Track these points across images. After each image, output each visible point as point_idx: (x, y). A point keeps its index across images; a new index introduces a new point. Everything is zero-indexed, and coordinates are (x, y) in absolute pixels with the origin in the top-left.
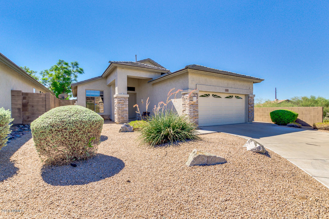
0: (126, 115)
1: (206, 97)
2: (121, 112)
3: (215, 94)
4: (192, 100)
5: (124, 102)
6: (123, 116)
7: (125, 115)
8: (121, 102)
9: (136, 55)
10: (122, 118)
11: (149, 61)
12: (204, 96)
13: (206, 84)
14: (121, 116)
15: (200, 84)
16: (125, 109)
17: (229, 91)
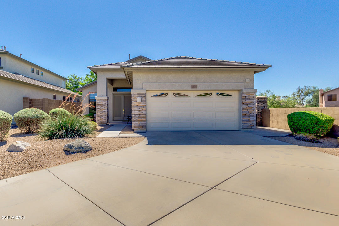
0: (105, 116)
1: (161, 96)
2: (100, 113)
3: (177, 92)
4: (136, 101)
5: (102, 104)
6: (101, 117)
7: (103, 116)
8: (100, 104)
9: (129, 54)
10: (101, 120)
11: (141, 58)
12: (160, 96)
13: (159, 82)
14: (100, 117)
15: (149, 81)
16: (104, 111)
17: (198, 87)
